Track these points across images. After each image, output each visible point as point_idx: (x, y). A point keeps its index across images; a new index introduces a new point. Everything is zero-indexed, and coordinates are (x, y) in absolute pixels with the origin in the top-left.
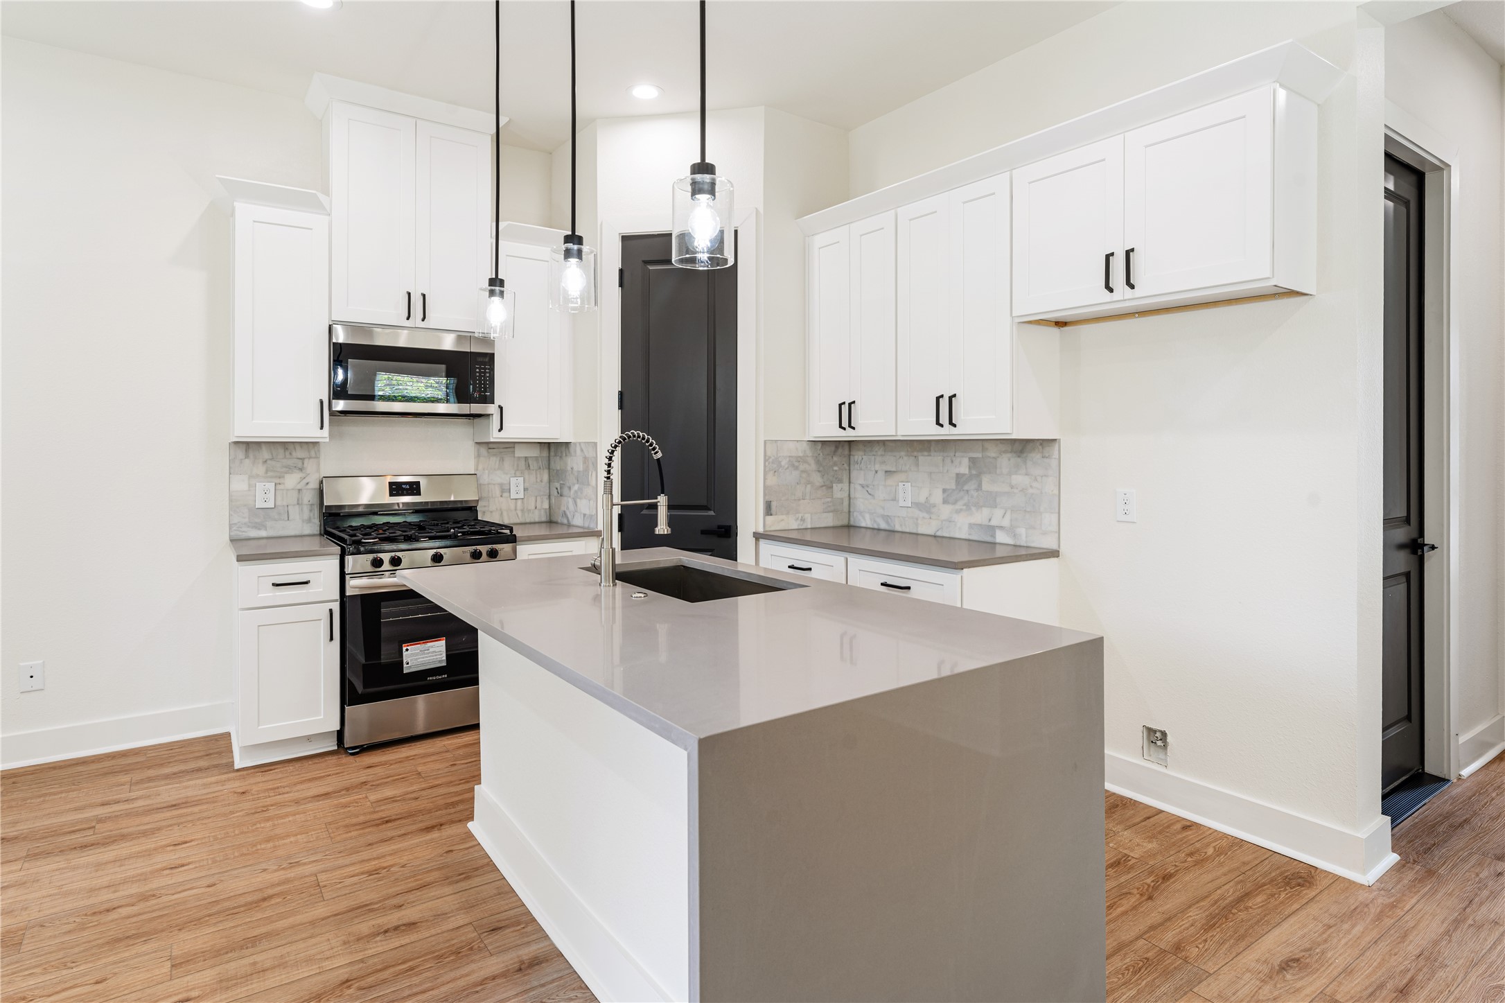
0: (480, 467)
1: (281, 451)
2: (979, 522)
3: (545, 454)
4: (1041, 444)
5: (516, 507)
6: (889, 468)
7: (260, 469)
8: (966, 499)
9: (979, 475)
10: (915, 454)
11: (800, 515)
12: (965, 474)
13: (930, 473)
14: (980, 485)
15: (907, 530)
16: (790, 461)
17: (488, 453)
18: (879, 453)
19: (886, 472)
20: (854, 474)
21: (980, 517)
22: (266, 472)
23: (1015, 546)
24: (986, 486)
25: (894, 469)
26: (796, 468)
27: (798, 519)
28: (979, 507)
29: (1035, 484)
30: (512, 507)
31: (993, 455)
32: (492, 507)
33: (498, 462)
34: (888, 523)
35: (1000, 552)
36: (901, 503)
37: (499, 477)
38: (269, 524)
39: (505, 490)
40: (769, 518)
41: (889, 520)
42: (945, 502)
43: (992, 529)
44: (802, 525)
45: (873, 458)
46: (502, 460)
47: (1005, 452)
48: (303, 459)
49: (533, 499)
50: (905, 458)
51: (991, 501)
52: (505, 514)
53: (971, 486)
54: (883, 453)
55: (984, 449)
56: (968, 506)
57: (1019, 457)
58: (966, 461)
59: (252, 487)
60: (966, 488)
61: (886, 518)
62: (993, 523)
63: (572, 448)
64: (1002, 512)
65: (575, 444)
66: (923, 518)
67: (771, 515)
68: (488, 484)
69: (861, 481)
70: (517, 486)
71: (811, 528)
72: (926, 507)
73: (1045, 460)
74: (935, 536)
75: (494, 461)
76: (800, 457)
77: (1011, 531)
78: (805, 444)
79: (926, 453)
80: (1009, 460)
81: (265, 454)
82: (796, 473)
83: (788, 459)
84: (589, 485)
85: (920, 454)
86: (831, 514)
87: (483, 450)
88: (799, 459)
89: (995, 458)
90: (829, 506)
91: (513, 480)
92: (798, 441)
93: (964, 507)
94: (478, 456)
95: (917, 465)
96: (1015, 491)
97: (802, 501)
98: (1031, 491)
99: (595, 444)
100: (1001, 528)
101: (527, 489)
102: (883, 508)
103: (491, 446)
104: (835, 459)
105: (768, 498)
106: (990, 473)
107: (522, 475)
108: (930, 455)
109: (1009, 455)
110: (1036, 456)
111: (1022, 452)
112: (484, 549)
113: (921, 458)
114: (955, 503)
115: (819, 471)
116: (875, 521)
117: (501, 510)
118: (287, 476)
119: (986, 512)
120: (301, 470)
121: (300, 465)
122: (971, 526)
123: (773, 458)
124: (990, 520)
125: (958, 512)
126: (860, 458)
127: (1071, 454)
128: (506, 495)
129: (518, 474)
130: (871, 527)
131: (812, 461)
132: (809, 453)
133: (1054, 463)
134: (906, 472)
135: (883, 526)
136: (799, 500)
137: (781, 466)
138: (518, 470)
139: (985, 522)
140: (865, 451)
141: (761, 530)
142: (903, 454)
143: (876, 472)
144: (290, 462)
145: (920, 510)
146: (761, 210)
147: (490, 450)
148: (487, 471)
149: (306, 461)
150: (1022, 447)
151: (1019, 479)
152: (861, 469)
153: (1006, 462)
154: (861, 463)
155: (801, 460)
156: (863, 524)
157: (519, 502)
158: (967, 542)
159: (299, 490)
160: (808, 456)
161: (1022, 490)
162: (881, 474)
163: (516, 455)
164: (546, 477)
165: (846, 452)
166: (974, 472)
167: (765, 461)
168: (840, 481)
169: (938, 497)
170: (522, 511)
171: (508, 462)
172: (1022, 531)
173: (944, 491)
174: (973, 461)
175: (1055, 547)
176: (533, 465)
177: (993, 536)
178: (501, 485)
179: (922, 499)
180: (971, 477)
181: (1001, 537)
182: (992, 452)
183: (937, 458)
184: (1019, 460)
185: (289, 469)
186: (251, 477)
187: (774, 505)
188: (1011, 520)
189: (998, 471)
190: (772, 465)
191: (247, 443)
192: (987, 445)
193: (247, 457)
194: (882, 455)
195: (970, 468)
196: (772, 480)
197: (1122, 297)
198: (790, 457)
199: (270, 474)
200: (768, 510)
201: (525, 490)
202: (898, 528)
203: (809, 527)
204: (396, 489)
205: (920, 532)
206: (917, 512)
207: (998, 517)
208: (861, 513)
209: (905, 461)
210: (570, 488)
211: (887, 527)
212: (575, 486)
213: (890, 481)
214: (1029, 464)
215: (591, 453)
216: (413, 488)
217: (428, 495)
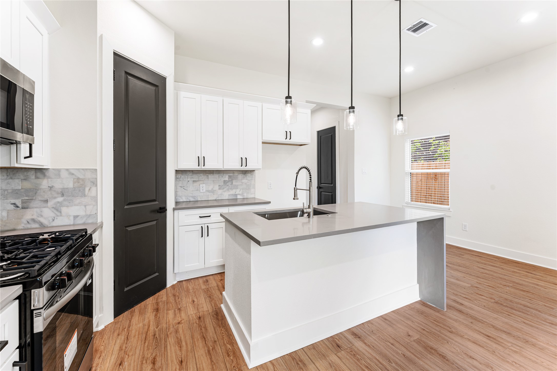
2: (232, 194)
4: (250, 172)
6: (195, 180)
8: (227, 187)
9: (232, 180)
10: (207, 175)
12: (227, 180)
13: (213, 181)
14: (232, 183)
15: (204, 200)
18: (190, 175)
19: (193, 181)
21: (232, 192)
23: (243, 198)
24: (234, 183)
25: (197, 180)
28: (231, 189)
29: (248, 182)
31: (237, 175)
34: (194, 198)
35: (239, 202)
36: (201, 191)
41: (195, 197)
42: (219, 189)
43: (236, 195)
45: (187, 176)
47: (240, 174)
50: (203, 176)
51: (236, 187)
53: (229, 184)
54: (192, 175)
55: (233, 173)
56: (228, 190)
57: (244, 175)
58: (227, 177)
60: (227, 184)
61: (193, 197)
62: (236, 193)
64: (239, 190)
66: (211, 195)
69: (181, 185)
72: (213, 191)
73: (252, 176)
74: (216, 200)
77: (242, 194)
79: (212, 174)
80: (241, 176)
85: (209, 175)
89: (237, 176)
93: (227, 190)
95: (208, 178)
96: (244, 184)
98: (248, 184)
100: (239, 194)
102: (192, 194)
106: (235, 180)
108: (214, 175)
109: (241, 174)
110: (249, 175)
111: (245, 173)
114: (223, 189)
116: (188, 199)
119: (234, 190)
122: (229, 195)
124: (235, 193)
125: (224, 191)
126: (180, 177)
127: (257, 174)
130: (186, 201)
133: (254, 176)
134: (203, 180)
135: (192, 199)
139: (234, 194)
140: (182, 174)
142: (201, 175)
143: (188, 181)
145: (209, 193)
151: (244, 181)
152: (180, 181)
153: (240, 176)
154: (180, 178)
156: (181, 200)
158: (228, 200)
161: (245, 184)
162: (191, 182)
166: (230, 180)
169: (217, 187)
172: (245, 194)
173: (219, 186)
174: (230, 177)
175: (254, 197)
177: (237, 197)
179: (210, 189)
180: (229, 181)
181: (239, 197)
182: (236, 174)
183: (216, 176)
184: (244, 176)
188: (242, 192)
189: (238, 179)
192: (234, 171)
194: (191, 175)
195: (229, 178)
202: (199, 199)
205: (209, 200)
206: (208, 193)
207: (238, 192)
208: (180, 197)
209: (202, 177)
210: (46, 201)
211: (194, 200)
212: (60, 199)
213: (195, 184)
214: (247, 177)
215: (89, 175)
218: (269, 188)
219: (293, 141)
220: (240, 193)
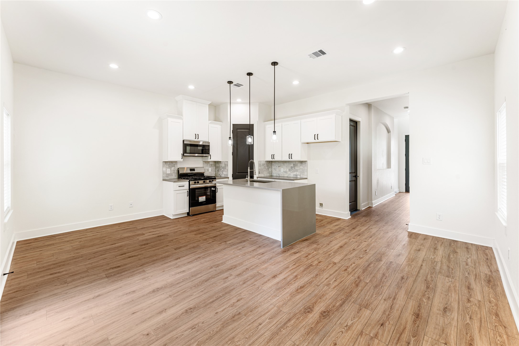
1: (171, 163)
3: (215, 163)
6: (279, 166)
7: (168, 166)
9: (295, 167)
11: (264, 174)
13: (286, 166)
14: (295, 168)
16: (262, 164)
18: (278, 163)
20: (272, 167)
21: (295, 173)
22: (169, 167)
23: (300, 178)
24: (296, 168)
26: (263, 166)
28: (295, 172)
29: (304, 168)
32: (206, 173)
34: (279, 175)
35: (298, 178)
36: (281, 172)
37: (207, 168)
38: (169, 176)
39: (208, 170)
40: (259, 174)
42: (289, 171)
43: (297, 175)
44: (264, 176)
46: (207, 165)
48: (175, 165)
49: (213, 172)
51: (297, 171)
53: (293, 168)
55: (296, 162)
56: (293, 172)
58: (292, 164)
59: (166, 170)
60: (293, 169)
61: (279, 174)
62: (297, 174)
63: (221, 162)
65: (222, 162)
68: (205, 169)
69: (274, 168)
70: (210, 169)
71: (266, 176)
72: (286, 172)
74: (287, 177)
75: (206, 165)
77: (300, 175)
78: (265, 162)
81: (168, 164)
84: (226, 169)
87: (204, 163)
90: (268, 172)
95: (284, 165)
96: (301, 169)
98: (303, 169)
99: (228, 162)
102: (278, 172)
104: (269, 164)
110: (304, 163)
111: (302, 163)
112: (211, 180)
113: (285, 164)
114: (291, 171)
115: (267, 166)
117: (208, 174)
118: (172, 168)
119: (296, 172)
120: (174, 166)
122: (293, 175)
125: (291, 173)
127: (309, 163)
130: (276, 176)
131: (266, 164)
132: (265, 163)
133: (306, 164)
134: (282, 166)
135: (278, 175)
136: (264, 171)
138: (210, 167)
139: (296, 174)
140: (276, 163)
141: (258, 176)
144: (173, 165)
146: (258, 121)
148: (205, 167)
150: (302, 162)
151: (301, 167)
152: (274, 166)
153: (299, 164)
155: (264, 164)
156: (274, 175)
157: (211, 172)
158: (294, 177)
159: (174, 170)
162: (277, 167)
163: (210, 164)
164: (215, 168)
165: (271, 163)
167: (259, 164)
168: (270, 168)
169: (288, 170)
170: (211, 174)
172: (302, 175)
173: (289, 169)
174: (294, 164)
175: (307, 178)
176: (213, 165)
177: (297, 176)
178: (207, 169)
179: (285, 171)
180: (293, 167)
182: (297, 163)
183: (288, 164)
185: (172, 166)
186: (166, 168)
187: (260, 172)
189: (298, 166)
190: (260, 165)
191: (166, 162)
193: (165, 164)
196: (260, 168)
197: (317, 140)
200: (259, 173)
201: (211, 170)
202: (281, 176)
204: (191, 170)
205: (285, 176)
206: (284, 173)
207: (298, 173)
208: (274, 173)
209: (282, 164)
210: (221, 170)
211: (279, 176)
212: (223, 169)
213: (279, 168)
214: (303, 165)
215: (226, 163)
216: (193, 170)
217: (196, 171)
218: (316, 172)
219: (320, 140)
220: (298, 174)
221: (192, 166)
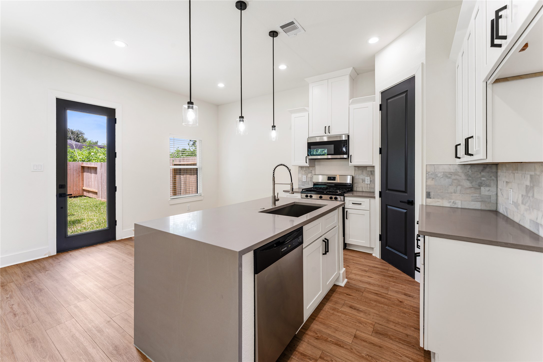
0: (356, 174)
1: (307, 168)
5: (367, 186)
7: (304, 173)
11: (452, 201)
16: (444, 174)
17: (358, 169)
18: (504, 171)
19: (506, 182)
20: (498, 183)
22: (305, 173)
27: (450, 202)
30: (366, 186)
32: (359, 186)
33: (361, 172)
34: (506, 212)
37: (361, 177)
38: (305, 185)
39: (363, 181)
44: (454, 206)
46: (363, 171)
48: (312, 170)
52: (364, 188)
59: (302, 176)
61: (506, 209)
67: (430, 198)
68: (358, 179)
69: (500, 187)
71: (461, 208)
75: (360, 172)
76: (452, 172)
78: (456, 166)
81: (304, 169)
82: (447, 180)
83: (443, 173)
86: (479, 203)
87: (357, 169)
88: (451, 173)
90: (478, 199)
91: (366, 178)
92: (450, 165)
94: (355, 170)
97: (454, 194)
101: (371, 181)
102: (505, 203)
103: (359, 167)
104: (483, 174)
105: (428, 191)
107: (370, 176)
112: (334, 197)
115: (468, 180)
116: (503, 210)
117: (362, 187)
118: (309, 174)
120: (311, 173)
121: (311, 172)
123: (432, 172)
126: (500, 174)
128: (364, 182)
129: (368, 176)
131: (462, 175)
136: (452, 193)
137: (437, 176)
138: (368, 175)
139: (535, 220)
140: (501, 170)
144: (309, 171)
147: (359, 168)
148: (358, 175)
149: (312, 171)
152: (500, 180)
154: (500, 176)
155: (453, 174)
156: (501, 212)
157: (368, 185)
159: (311, 178)
160: (458, 172)
163: (367, 170)
167: (427, 174)
168: (488, 186)
170: (370, 188)
171: (365, 172)
176: (373, 173)
178: (362, 179)
185: (309, 173)
186: (302, 174)
190: (431, 176)
191: (301, 167)
193: (301, 170)
196: (431, 183)
198: (444, 172)
199: (305, 174)
203: (460, 207)
204: (329, 178)
216: (334, 179)
217: (338, 181)
221: (332, 173)
